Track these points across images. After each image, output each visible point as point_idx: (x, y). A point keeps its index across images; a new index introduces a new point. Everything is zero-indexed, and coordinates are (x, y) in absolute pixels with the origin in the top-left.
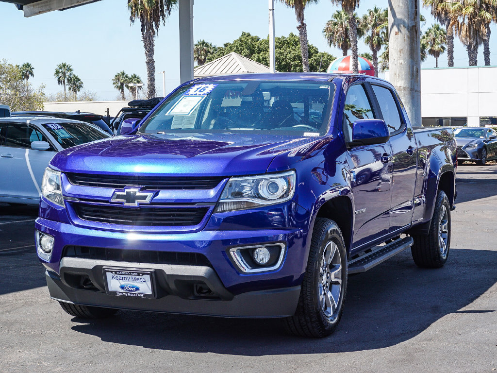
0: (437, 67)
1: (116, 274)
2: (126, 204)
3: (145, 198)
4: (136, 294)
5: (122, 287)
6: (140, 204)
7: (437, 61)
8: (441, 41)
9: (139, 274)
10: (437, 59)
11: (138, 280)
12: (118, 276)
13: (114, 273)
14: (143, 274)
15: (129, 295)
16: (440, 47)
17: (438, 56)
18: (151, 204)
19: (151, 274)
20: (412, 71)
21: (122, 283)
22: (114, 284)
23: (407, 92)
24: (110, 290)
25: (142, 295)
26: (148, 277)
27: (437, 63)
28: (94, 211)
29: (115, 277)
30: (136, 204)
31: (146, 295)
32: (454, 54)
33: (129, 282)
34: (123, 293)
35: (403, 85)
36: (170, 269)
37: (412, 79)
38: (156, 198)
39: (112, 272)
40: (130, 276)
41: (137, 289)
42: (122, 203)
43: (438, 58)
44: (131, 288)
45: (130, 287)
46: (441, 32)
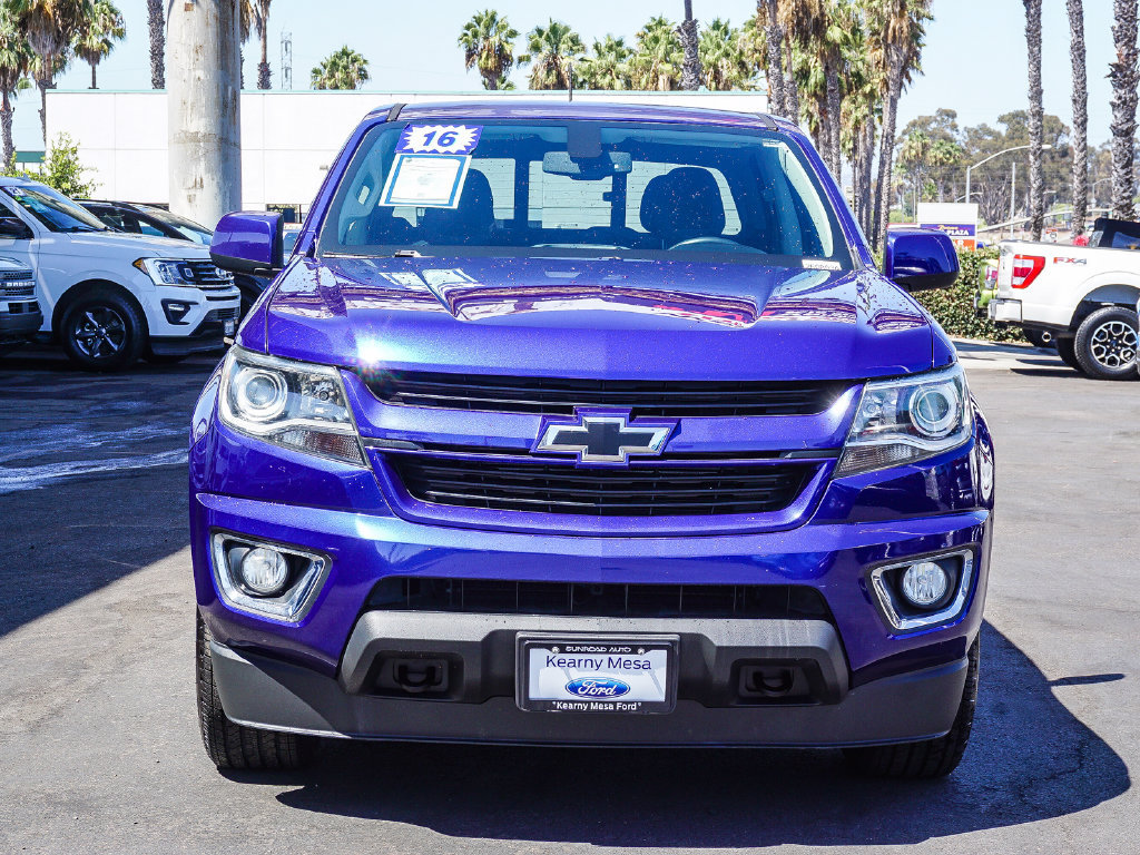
0: (94, 87)
1: (562, 650)
2: (588, 459)
3: (645, 439)
4: (615, 703)
5: (573, 688)
6: (631, 458)
7: (94, 72)
8: (105, 27)
9: (634, 651)
10: (94, 68)
11: (626, 665)
12: (567, 657)
13: (555, 649)
14: (648, 648)
15: (593, 707)
16: (100, 40)
17: (98, 62)
18: (664, 456)
19: (669, 647)
20: (224, 96)
21: (576, 675)
22: (549, 680)
23: (213, 146)
24: (533, 695)
25: (634, 707)
26: (659, 658)
27: (94, 78)
28: (467, 478)
29: (555, 661)
30: (620, 457)
31: (646, 705)
32: (166, 60)
33: (597, 672)
34: (573, 702)
35: (202, 130)
36: (723, 632)
37: (223, 115)
38: (676, 440)
39: (549, 647)
40: (606, 657)
41: (621, 690)
42: (574, 456)
43: (97, 66)
44: (602, 689)
45: (598, 686)
46: (105, 7)
